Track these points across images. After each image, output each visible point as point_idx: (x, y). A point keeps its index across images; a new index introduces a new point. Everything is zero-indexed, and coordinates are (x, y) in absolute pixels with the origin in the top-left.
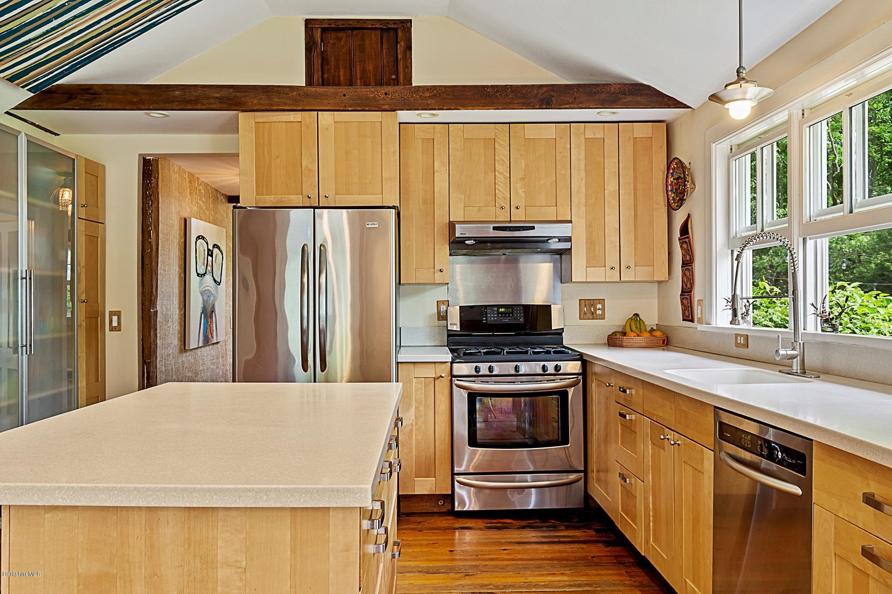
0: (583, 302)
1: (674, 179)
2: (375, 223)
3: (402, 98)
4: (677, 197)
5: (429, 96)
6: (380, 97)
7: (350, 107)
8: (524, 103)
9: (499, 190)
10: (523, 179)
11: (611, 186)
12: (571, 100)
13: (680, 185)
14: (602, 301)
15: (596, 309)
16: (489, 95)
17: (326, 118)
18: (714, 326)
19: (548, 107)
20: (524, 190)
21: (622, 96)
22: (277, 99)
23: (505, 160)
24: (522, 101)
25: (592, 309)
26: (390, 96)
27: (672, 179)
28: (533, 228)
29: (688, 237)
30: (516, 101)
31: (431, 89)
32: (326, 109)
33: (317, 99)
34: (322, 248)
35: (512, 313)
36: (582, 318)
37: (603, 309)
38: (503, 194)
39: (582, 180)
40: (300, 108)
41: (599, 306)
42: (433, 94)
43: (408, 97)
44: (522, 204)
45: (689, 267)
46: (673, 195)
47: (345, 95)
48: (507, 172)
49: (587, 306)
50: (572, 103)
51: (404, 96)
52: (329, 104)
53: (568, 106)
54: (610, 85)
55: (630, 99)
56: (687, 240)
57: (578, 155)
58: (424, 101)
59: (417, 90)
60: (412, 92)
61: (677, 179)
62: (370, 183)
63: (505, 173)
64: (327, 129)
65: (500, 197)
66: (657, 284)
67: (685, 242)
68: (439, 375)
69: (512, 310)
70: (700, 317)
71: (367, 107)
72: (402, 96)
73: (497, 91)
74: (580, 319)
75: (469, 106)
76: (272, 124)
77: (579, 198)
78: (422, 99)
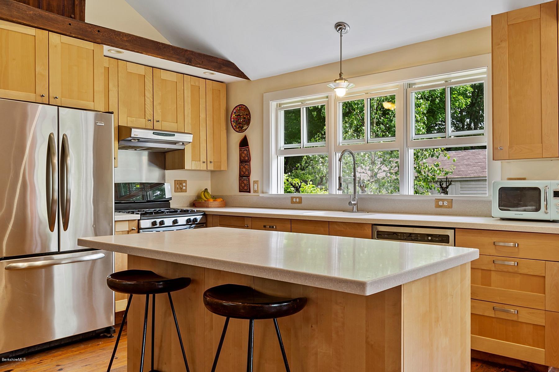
0: (176, 182)
1: (235, 116)
2: (102, 123)
3: (110, 37)
4: (237, 125)
5: (127, 40)
6: (95, 32)
7: (74, 34)
8: (178, 58)
9: (147, 109)
10: (160, 104)
11: (203, 115)
12: (201, 63)
13: (239, 119)
14: (185, 181)
15: (183, 186)
16: (160, 49)
17: (55, 38)
18: (271, 193)
19: (190, 64)
20: (161, 111)
21: (223, 66)
22: (17, 13)
23: (150, 90)
24: (177, 57)
25: (181, 186)
26: (102, 34)
27: (234, 115)
28: (174, 135)
29: (248, 148)
30: (174, 56)
31: (128, 36)
32: (56, 31)
33: (50, 22)
34: (64, 137)
35: (144, 188)
36: (176, 191)
37: (186, 186)
38: (149, 111)
39: (189, 109)
40: (36, 25)
41: (184, 184)
42: (129, 39)
43: (113, 38)
44: (160, 119)
45: (248, 164)
46: (234, 124)
47: (70, 24)
48: (151, 98)
49: (179, 184)
50: (201, 64)
51: (111, 36)
52: (59, 28)
53: (199, 66)
54: (218, 58)
55: (226, 69)
56: (247, 149)
57: (188, 93)
58: (123, 43)
59: (119, 34)
60: (116, 34)
61: (237, 116)
62: (86, 92)
63: (150, 98)
64: (56, 46)
65: (148, 113)
66: (210, 172)
67: (246, 150)
68: (131, 229)
69: (144, 186)
70: (256, 189)
71: (86, 37)
72: (110, 36)
73: (165, 48)
74: (175, 192)
75: (149, 53)
76: (9, 32)
77: (188, 120)
78: (122, 41)
